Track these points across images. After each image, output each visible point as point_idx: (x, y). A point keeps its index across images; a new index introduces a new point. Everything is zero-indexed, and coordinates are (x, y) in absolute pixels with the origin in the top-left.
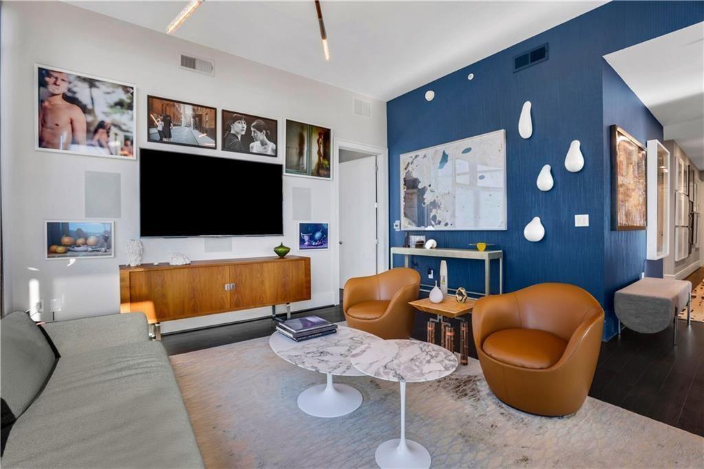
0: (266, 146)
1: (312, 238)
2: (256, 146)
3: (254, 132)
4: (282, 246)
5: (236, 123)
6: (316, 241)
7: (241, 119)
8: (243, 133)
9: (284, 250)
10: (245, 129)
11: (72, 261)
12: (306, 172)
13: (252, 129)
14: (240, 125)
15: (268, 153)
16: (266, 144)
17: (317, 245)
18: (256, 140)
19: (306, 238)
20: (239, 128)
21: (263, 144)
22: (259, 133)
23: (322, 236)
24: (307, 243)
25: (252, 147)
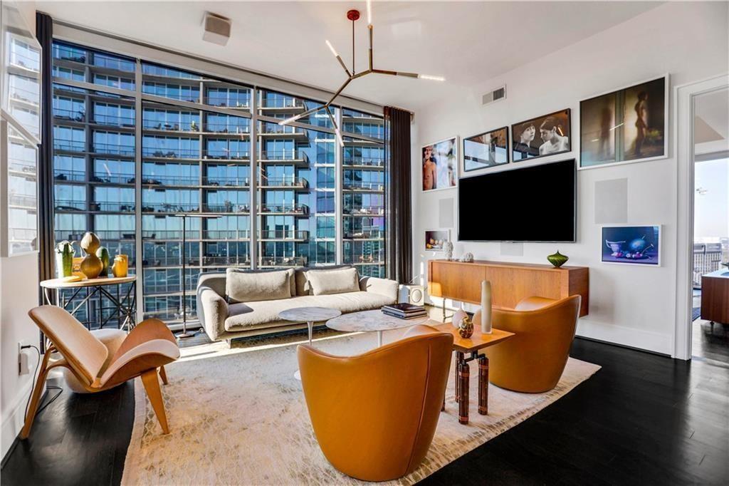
0: (557, 143)
1: (625, 248)
2: (546, 147)
3: (544, 133)
4: (558, 254)
5: (526, 132)
6: (633, 252)
7: (529, 126)
8: (532, 139)
9: (561, 258)
10: (534, 134)
11: (434, 253)
12: (615, 159)
13: (541, 131)
14: (529, 133)
15: (560, 150)
16: (557, 141)
17: (636, 258)
18: (546, 141)
19: (615, 246)
20: (528, 136)
21: (554, 141)
22: (549, 132)
23: (647, 244)
24: (615, 254)
25: (542, 150)
